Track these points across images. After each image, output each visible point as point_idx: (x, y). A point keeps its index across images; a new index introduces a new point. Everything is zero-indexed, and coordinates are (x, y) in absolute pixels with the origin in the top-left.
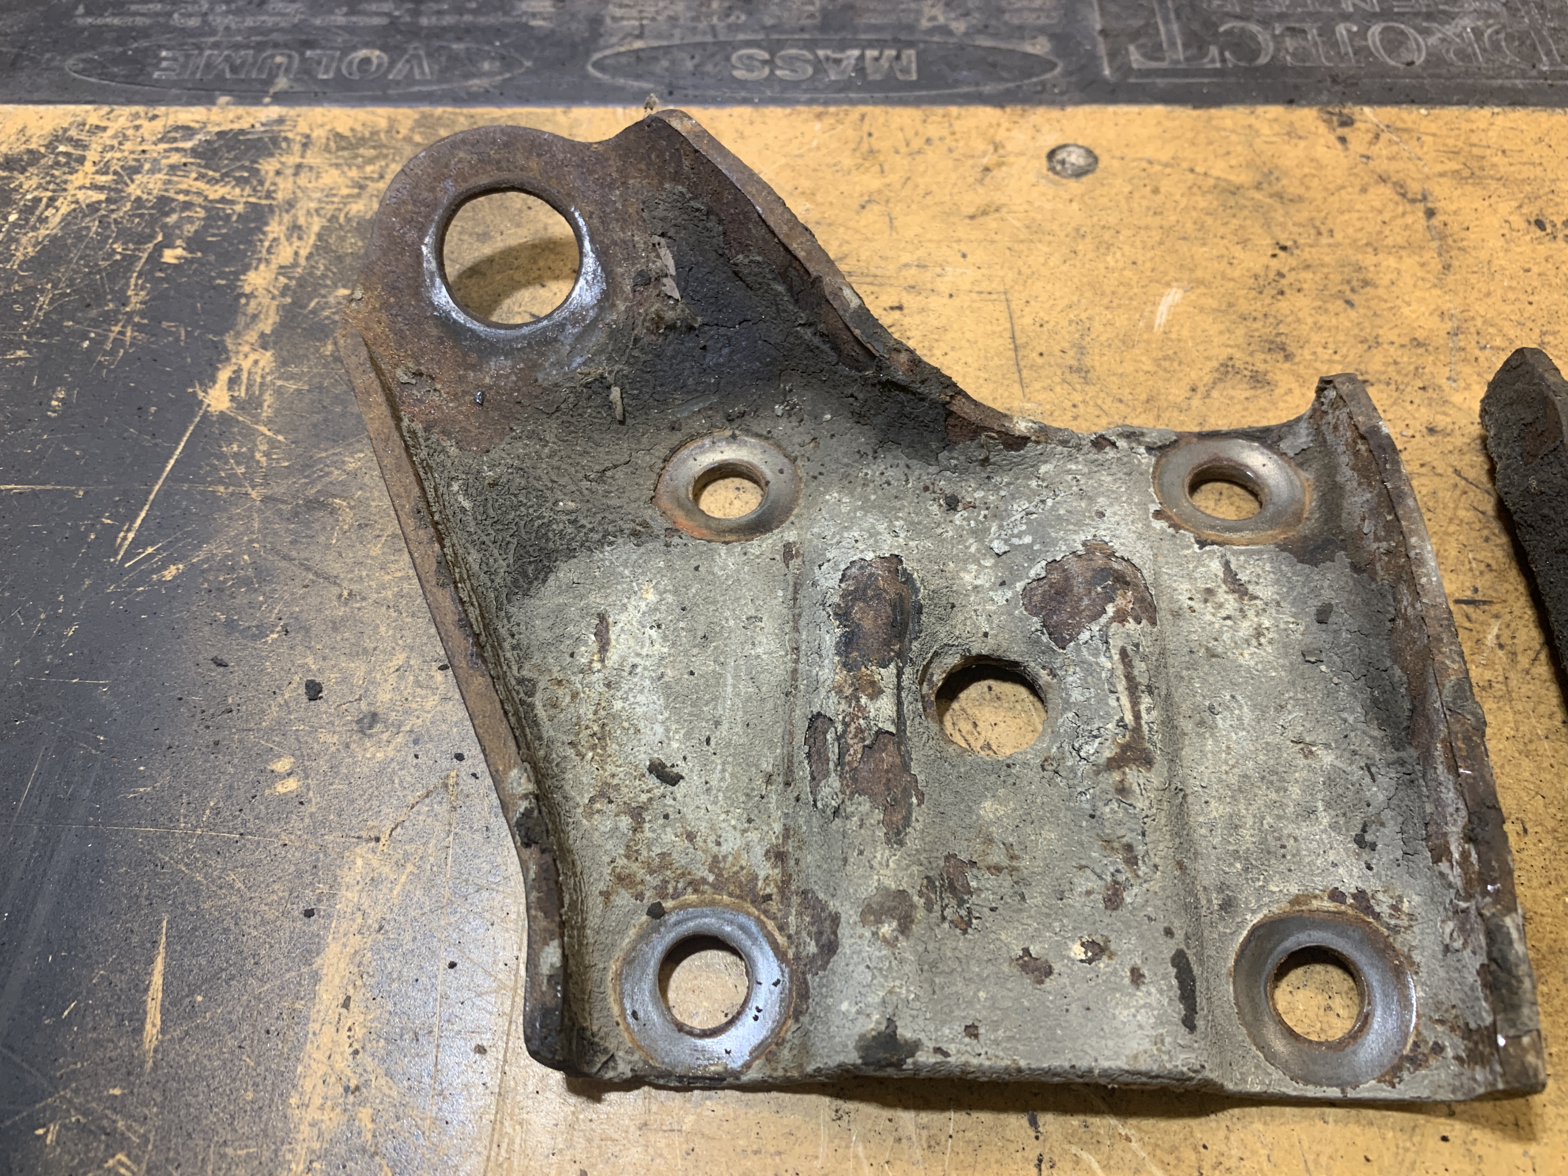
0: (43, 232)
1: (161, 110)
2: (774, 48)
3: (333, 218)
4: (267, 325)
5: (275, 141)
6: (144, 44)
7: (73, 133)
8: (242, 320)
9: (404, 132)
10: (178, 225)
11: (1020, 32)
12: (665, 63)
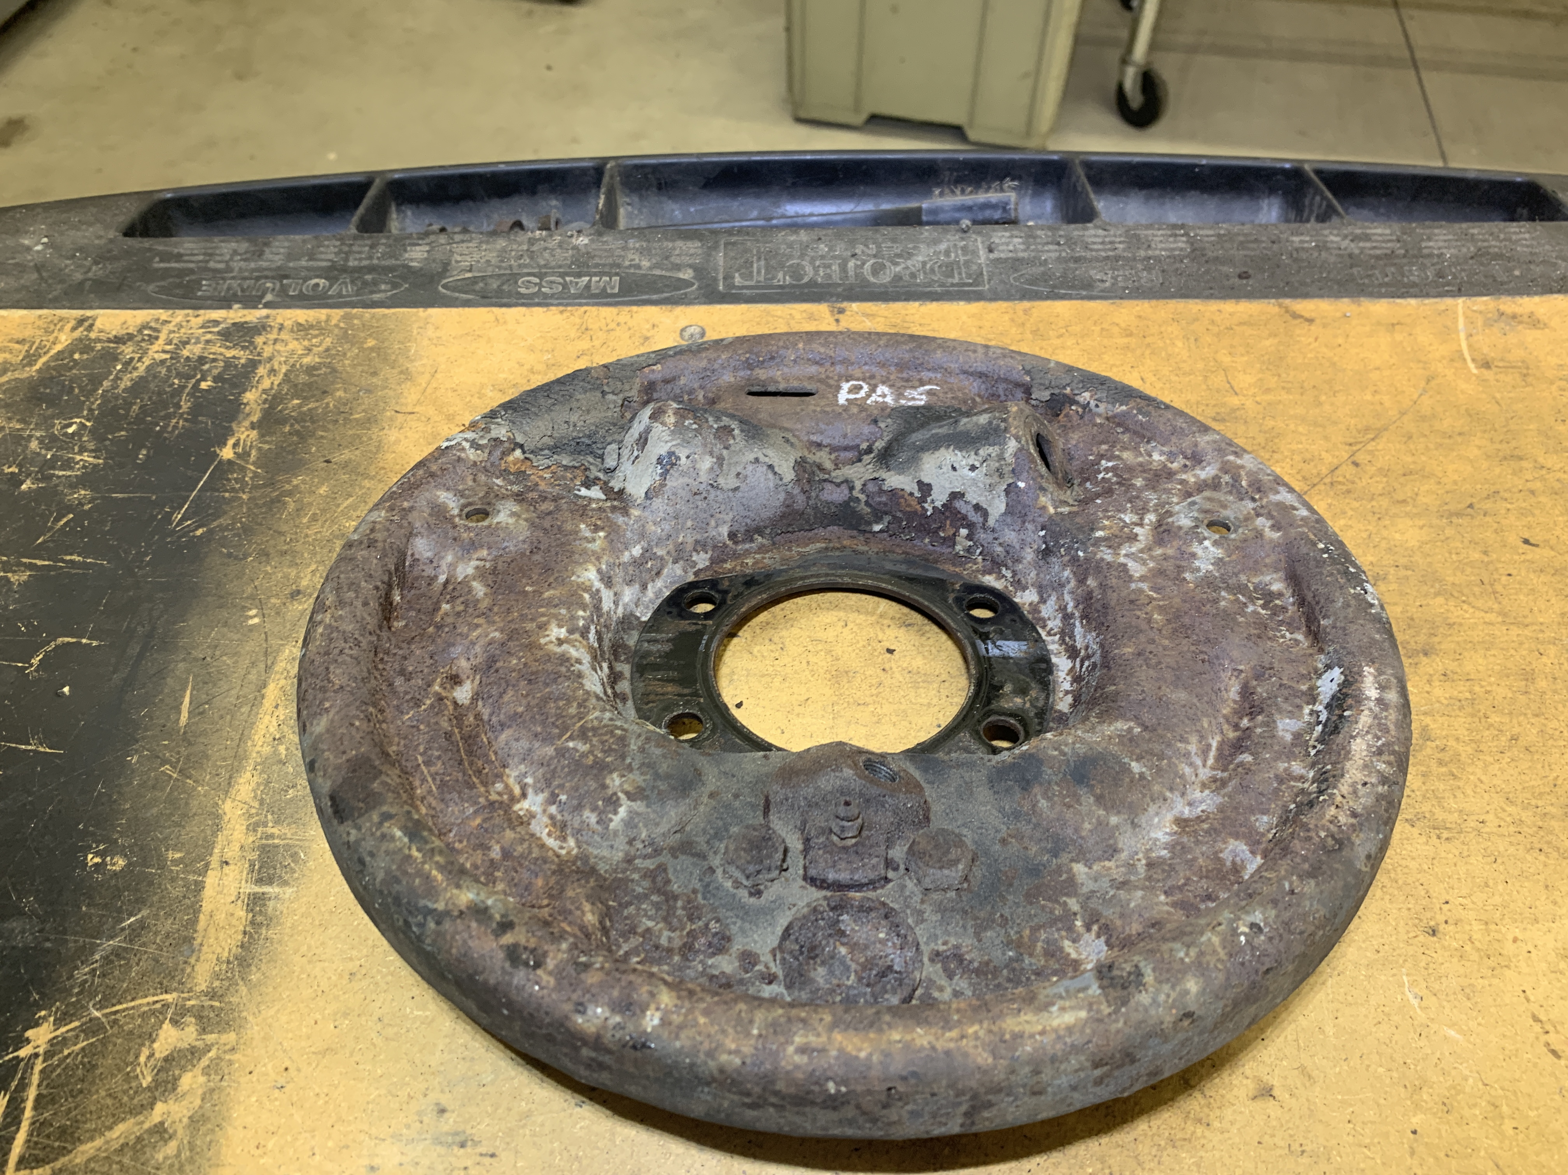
0: (135, 374)
1: (201, 312)
2: (541, 276)
3: (293, 365)
4: (255, 418)
5: (264, 327)
6: (193, 277)
7: (153, 324)
8: (241, 416)
9: (334, 322)
10: (209, 370)
11: (678, 267)
12: (481, 285)
